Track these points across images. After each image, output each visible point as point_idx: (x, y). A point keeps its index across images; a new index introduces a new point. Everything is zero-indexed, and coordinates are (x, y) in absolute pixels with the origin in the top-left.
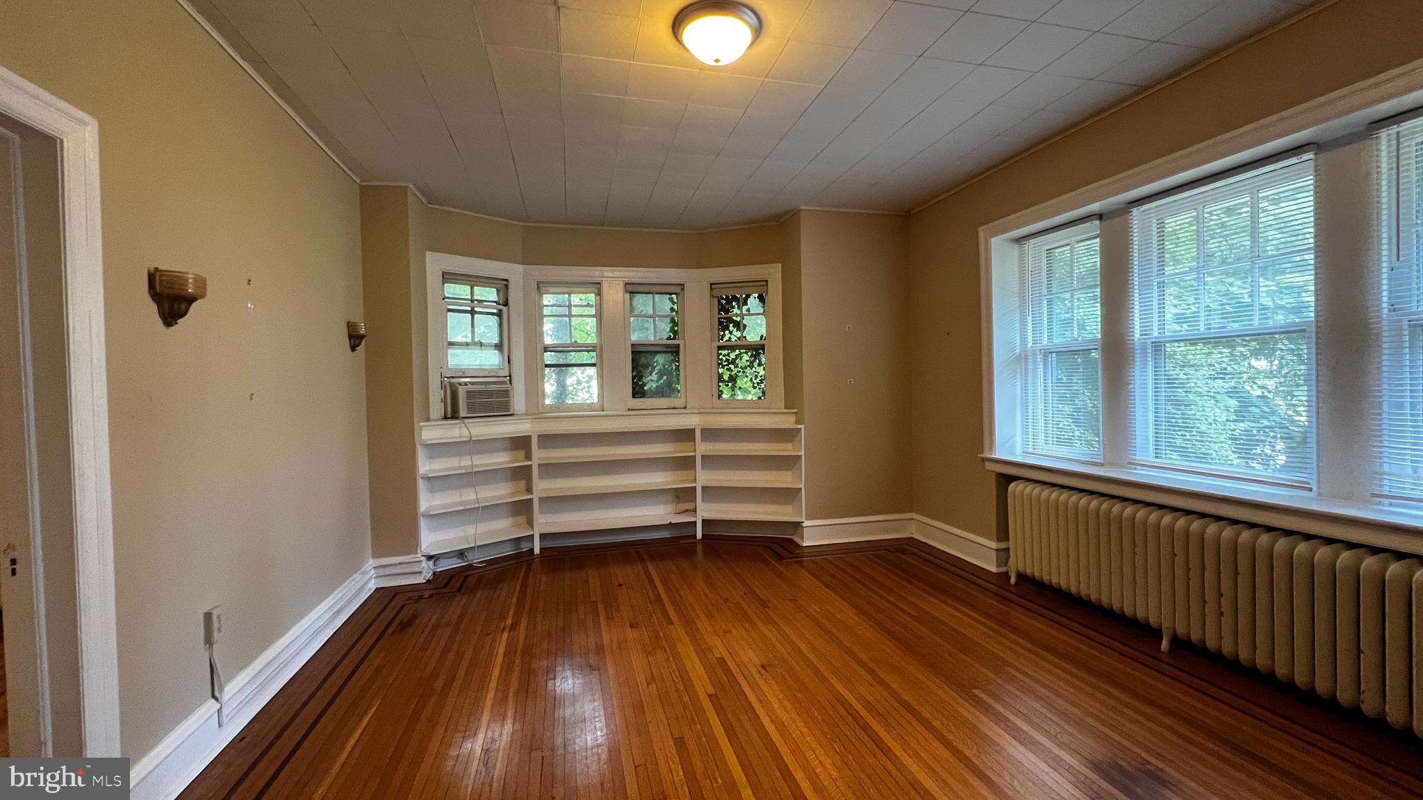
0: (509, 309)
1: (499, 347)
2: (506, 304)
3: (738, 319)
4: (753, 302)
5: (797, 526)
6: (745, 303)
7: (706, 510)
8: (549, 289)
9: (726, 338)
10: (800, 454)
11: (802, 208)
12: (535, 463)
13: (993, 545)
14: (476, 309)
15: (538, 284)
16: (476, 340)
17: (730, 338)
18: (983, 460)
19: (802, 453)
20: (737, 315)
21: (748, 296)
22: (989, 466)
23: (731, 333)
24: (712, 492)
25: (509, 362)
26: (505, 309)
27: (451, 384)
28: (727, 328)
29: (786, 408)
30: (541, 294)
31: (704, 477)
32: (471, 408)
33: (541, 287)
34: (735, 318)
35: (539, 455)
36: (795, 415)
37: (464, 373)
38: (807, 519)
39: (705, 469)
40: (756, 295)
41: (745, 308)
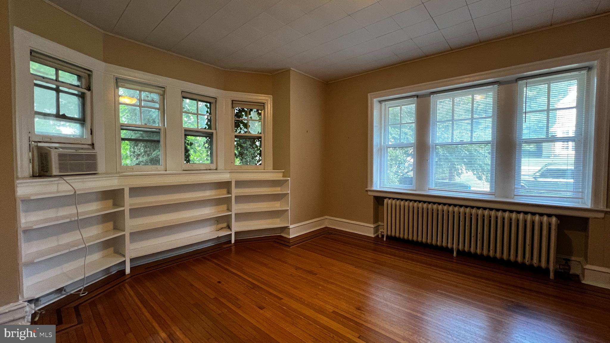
0: (92, 93)
1: (82, 121)
2: (89, 89)
3: (246, 122)
4: (254, 114)
5: (285, 229)
6: (250, 114)
7: (237, 226)
8: (126, 84)
9: (238, 131)
10: (288, 192)
11: (291, 68)
12: (127, 208)
13: (372, 226)
14: (61, 88)
15: (116, 80)
16: (61, 114)
17: (240, 132)
18: (367, 191)
19: (289, 192)
20: (245, 120)
21: (251, 110)
22: (369, 193)
23: (241, 129)
24: (240, 216)
25: (91, 134)
26: (88, 93)
27: (39, 148)
28: (239, 126)
29: (273, 170)
30: (118, 87)
31: (236, 208)
32: (62, 168)
33: (118, 82)
34: (244, 121)
35: (129, 202)
36: (282, 173)
37: (51, 139)
38: (290, 225)
39: (237, 204)
40: (255, 110)
41: (250, 116)
